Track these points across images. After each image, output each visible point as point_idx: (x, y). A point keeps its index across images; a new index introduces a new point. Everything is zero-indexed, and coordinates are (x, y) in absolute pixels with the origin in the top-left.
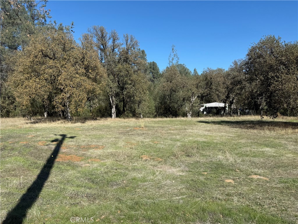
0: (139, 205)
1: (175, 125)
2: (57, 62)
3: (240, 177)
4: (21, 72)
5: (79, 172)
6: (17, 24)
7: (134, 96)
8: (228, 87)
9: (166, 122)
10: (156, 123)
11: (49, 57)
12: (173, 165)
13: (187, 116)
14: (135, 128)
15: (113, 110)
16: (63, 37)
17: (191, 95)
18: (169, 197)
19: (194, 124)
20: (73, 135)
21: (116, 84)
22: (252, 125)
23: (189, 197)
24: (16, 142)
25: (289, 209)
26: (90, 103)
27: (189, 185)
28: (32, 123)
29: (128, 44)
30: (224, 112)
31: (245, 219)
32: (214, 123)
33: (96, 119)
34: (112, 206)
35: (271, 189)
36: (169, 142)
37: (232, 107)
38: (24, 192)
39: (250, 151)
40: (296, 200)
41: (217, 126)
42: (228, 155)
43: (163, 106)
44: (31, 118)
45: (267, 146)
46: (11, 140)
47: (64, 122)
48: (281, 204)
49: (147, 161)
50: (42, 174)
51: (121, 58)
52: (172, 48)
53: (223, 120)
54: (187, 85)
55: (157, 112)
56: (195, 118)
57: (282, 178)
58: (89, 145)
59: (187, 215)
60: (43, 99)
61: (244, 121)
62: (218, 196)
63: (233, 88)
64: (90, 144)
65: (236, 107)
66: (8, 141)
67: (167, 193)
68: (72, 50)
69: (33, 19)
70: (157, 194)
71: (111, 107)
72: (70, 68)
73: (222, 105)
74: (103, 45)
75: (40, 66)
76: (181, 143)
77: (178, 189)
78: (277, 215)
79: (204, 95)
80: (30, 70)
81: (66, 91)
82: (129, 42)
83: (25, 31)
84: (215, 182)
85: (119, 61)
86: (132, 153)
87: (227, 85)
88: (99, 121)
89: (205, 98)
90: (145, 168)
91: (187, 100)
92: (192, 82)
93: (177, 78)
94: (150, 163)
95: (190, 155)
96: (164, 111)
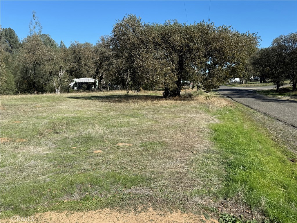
1: (41, 102)
3: (108, 147)
8: (97, 62)
9: (30, 99)
10: (18, 100)
12: (39, 144)
13: (55, 92)
17: (58, 69)
18: (33, 178)
19: (64, 100)
22: (119, 99)
23: (57, 173)
25: (147, 167)
27: (56, 162)
30: (95, 87)
31: (111, 183)
32: (85, 98)
35: (134, 153)
36: (34, 120)
37: (102, 82)
39: (117, 122)
40: (152, 159)
41: (88, 101)
42: (97, 127)
43: (25, 81)
45: (131, 116)
48: (141, 164)
49: (6, 144)
52: (33, 14)
53: (93, 95)
54: (53, 58)
55: (19, 88)
56: (64, 94)
57: (143, 142)
59: (54, 192)
61: (113, 96)
62: (87, 167)
63: (101, 63)
65: (105, 82)
67: (32, 174)
70: (19, 177)
73: (92, 80)
76: (48, 120)
77: (44, 169)
78: (138, 174)
79: (73, 69)
84: (84, 155)
87: (95, 60)
89: (74, 73)
91: (54, 75)
92: (59, 55)
93: (41, 49)
94: (10, 146)
95: (58, 132)
96: (27, 86)
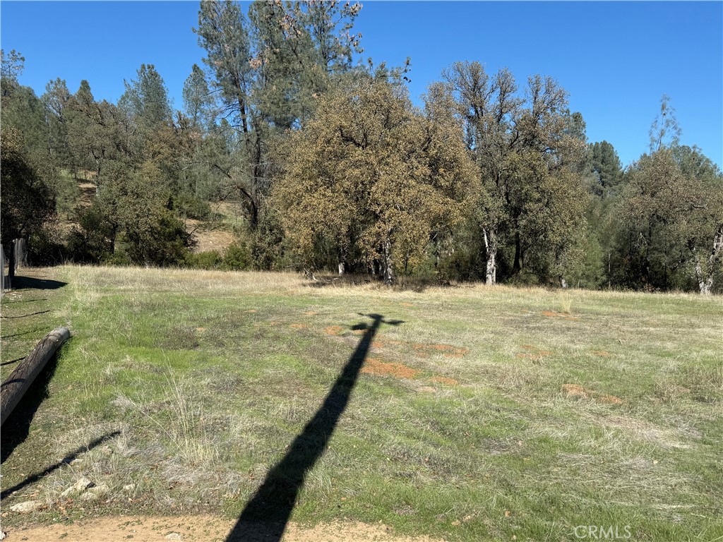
0: (558, 507)
1: (659, 313)
2: (370, 152)
4: (297, 175)
5: (412, 404)
6: (294, 72)
7: (545, 230)
9: (633, 301)
10: (605, 303)
11: (354, 142)
12: (653, 419)
13: (697, 289)
14: (545, 312)
15: (489, 263)
16: (386, 94)
17: (713, 231)
18: (640, 502)
19: (721, 313)
20: (398, 319)
21: (501, 202)
23: (702, 510)
24: (284, 324)
26: (435, 245)
27: (701, 477)
28: (313, 285)
29: (540, 98)
33: (448, 284)
34: (489, 497)
36: (643, 356)
38: (298, 430)
43: (626, 261)
44: (311, 275)
46: (275, 318)
47: (379, 286)
49: (580, 400)
50: (333, 397)
51: (517, 137)
52: (662, 103)
54: (701, 204)
55: (609, 275)
58: (432, 344)
60: (339, 234)
64: (434, 341)
66: (268, 320)
67: (637, 489)
68: (404, 123)
69: (325, 58)
70: (607, 487)
71: (485, 258)
72: (397, 166)
74: (475, 106)
75: (334, 163)
76: (679, 363)
77: (667, 485)
80: (315, 172)
81: (386, 217)
82: (541, 95)
83: (309, 86)
85: (512, 143)
86: (538, 376)
88: (456, 290)
90: (573, 417)
91: (700, 245)
92: (719, 196)
93: (672, 184)
94: (588, 407)
95: (706, 398)
96: (628, 272)
